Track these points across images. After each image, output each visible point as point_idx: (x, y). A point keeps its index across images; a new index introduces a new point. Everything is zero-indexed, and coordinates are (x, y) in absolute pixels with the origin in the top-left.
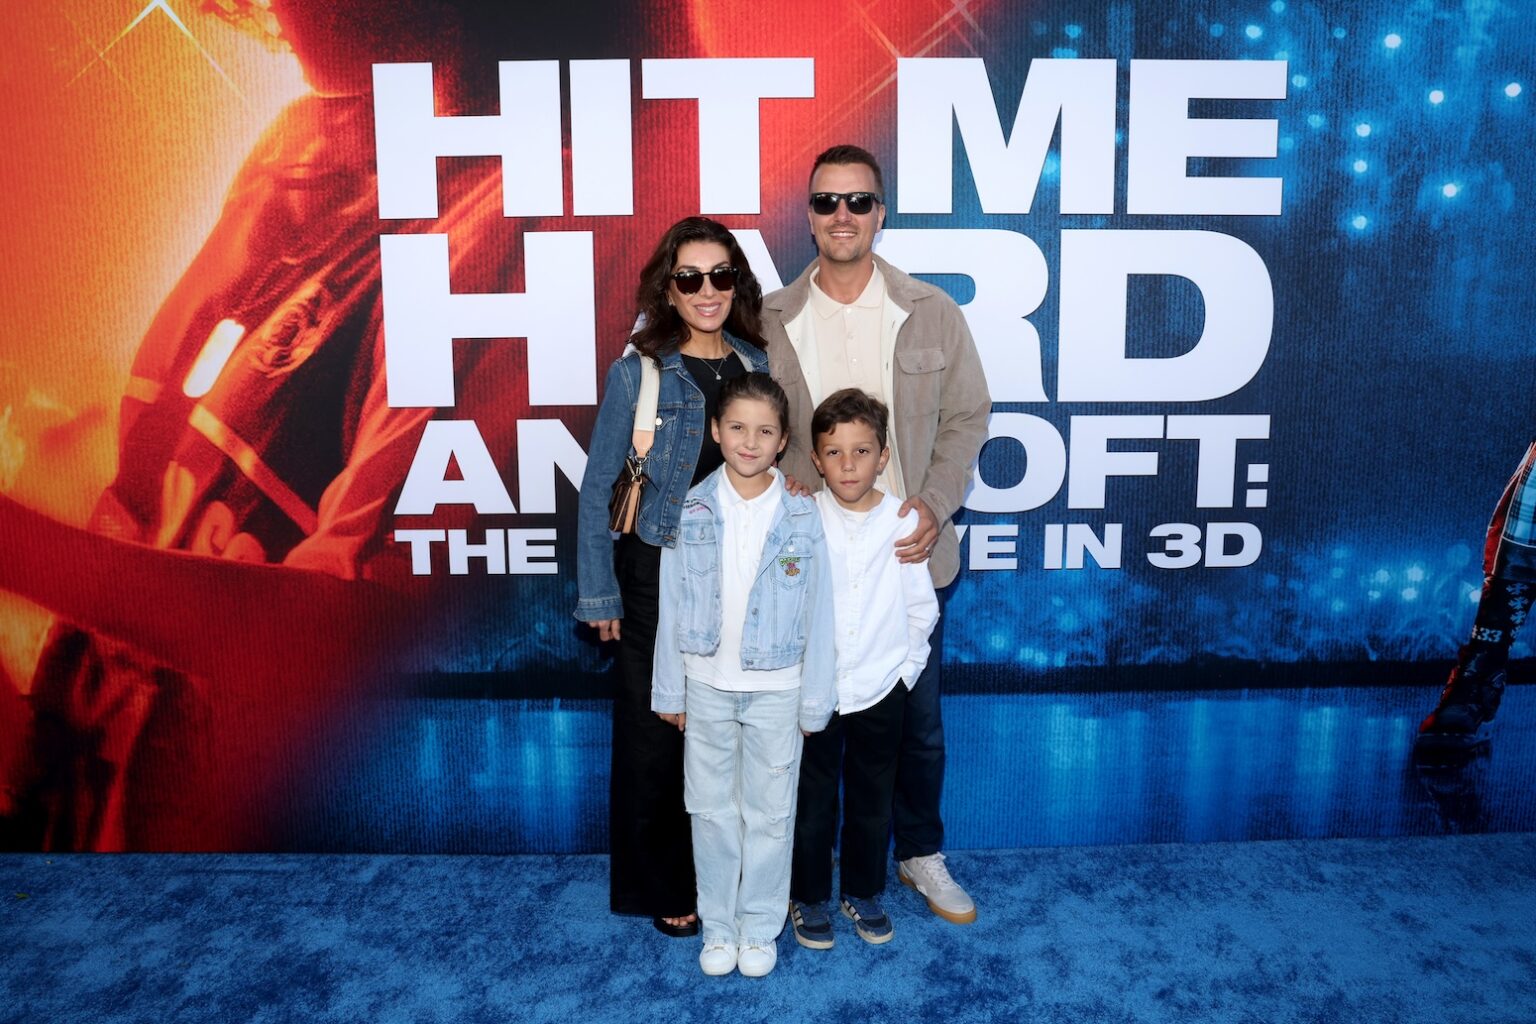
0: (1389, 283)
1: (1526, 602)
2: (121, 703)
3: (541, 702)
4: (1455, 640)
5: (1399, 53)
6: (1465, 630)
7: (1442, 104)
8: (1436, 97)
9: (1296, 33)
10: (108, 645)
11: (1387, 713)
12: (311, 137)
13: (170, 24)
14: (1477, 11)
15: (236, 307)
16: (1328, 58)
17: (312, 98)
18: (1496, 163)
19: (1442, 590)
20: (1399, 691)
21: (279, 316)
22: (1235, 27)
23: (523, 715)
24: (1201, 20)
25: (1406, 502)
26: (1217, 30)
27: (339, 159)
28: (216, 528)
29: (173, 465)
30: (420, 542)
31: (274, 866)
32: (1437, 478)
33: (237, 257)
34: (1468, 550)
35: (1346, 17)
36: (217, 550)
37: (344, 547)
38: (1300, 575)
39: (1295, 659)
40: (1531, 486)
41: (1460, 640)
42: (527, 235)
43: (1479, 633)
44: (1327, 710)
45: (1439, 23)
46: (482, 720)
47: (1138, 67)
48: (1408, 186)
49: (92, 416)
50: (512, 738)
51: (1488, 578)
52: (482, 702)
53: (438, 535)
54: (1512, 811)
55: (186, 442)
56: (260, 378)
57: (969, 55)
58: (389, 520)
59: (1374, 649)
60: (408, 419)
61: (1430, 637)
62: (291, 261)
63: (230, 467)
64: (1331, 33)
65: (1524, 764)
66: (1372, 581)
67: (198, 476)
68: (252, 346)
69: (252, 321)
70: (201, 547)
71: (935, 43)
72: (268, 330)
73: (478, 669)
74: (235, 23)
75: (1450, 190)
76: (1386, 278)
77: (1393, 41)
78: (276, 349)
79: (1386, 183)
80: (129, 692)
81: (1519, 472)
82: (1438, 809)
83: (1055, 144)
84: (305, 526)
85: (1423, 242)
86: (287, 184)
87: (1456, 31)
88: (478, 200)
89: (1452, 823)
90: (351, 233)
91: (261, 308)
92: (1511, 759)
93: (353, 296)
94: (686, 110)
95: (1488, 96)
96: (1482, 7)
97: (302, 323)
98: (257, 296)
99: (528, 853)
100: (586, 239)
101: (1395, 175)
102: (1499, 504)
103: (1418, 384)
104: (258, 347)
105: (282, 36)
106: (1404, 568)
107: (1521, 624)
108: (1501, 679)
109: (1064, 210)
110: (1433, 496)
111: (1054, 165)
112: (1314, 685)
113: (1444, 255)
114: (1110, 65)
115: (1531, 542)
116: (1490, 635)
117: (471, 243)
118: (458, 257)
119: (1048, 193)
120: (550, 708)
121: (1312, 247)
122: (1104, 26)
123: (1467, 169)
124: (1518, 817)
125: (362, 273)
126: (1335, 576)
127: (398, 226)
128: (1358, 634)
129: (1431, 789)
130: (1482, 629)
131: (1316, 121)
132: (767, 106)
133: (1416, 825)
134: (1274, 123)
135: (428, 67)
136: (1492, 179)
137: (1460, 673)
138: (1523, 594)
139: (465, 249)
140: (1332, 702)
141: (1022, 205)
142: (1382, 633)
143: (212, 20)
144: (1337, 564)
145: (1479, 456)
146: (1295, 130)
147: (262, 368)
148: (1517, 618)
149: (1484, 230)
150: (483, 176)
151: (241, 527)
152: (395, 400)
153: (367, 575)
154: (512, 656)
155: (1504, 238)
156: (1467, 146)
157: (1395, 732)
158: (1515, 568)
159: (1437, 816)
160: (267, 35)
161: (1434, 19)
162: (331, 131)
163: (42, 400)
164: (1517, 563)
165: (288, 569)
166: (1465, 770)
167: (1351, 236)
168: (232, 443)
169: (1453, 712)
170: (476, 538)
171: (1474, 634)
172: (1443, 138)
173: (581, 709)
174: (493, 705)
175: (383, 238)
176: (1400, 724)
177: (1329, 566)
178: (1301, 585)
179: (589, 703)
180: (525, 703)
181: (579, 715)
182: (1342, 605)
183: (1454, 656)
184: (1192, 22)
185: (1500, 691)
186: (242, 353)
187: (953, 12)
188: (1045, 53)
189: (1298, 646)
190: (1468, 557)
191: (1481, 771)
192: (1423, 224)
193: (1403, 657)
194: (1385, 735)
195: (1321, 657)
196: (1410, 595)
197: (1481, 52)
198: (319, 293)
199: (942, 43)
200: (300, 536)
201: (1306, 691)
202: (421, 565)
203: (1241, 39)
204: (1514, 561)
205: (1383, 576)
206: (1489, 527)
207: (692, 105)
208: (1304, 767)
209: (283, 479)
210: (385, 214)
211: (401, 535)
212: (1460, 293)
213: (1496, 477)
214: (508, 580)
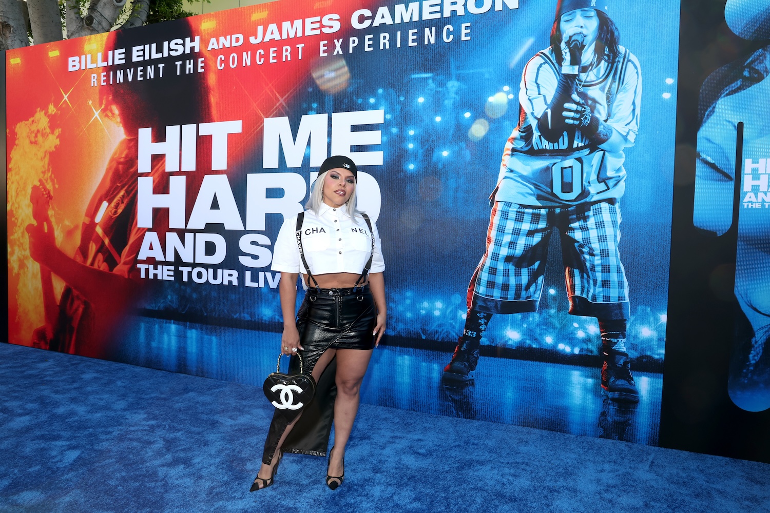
0: (423, 189)
1: (486, 321)
2: (77, 310)
3: (168, 321)
4: (457, 334)
5: (423, 104)
6: (460, 330)
7: (441, 122)
8: (438, 119)
9: (386, 100)
10: (75, 292)
11: (430, 361)
12: (125, 150)
13: (98, 121)
14: (452, 87)
15: (107, 198)
16: (398, 107)
17: (126, 139)
18: (463, 143)
19: (450, 313)
20: (435, 353)
21: (115, 200)
22: (366, 100)
23: (164, 324)
24: (354, 98)
25: (434, 275)
26: (360, 101)
27: (130, 156)
28: (99, 261)
29: (92, 241)
30: (142, 267)
31: (103, 363)
32: (446, 266)
33: (108, 184)
34: (460, 297)
35: (404, 92)
36: (99, 267)
37: (125, 268)
38: (394, 302)
39: (393, 335)
40: (485, 272)
41: (459, 334)
42: (170, 177)
43: (466, 332)
44: (406, 357)
45: (437, 92)
46: (154, 325)
47: (334, 115)
48: (429, 153)
49: (76, 227)
50: (161, 332)
51: (469, 309)
52: (155, 319)
53: (146, 266)
54: (485, 412)
55: (95, 235)
56: (110, 217)
57: (284, 116)
58: (136, 261)
59: (424, 334)
60: (142, 231)
61: (446, 332)
62: (119, 185)
63: (103, 242)
64: (399, 99)
65: (489, 391)
66: (422, 306)
67: (96, 245)
68: (110, 209)
69: (110, 202)
70: (96, 266)
71: (274, 113)
72: (113, 204)
73: (154, 309)
74: (111, 119)
75: (445, 154)
76: (422, 188)
77: (421, 100)
78: (114, 210)
79: (420, 151)
80: (78, 307)
81: (480, 265)
82: (454, 406)
83: (309, 144)
84: (118, 262)
85: (436, 174)
86: (119, 163)
87: (444, 95)
88: (160, 167)
89: (460, 413)
90: (132, 177)
91: (112, 198)
92: (484, 389)
93: (131, 195)
94: (209, 138)
95: (457, 119)
96: (453, 85)
97: (120, 202)
98: (111, 195)
99: (164, 370)
100: (184, 177)
101: (424, 148)
102: (472, 279)
103: (436, 229)
104: (111, 209)
105: (120, 122)
106: (434, 302)
107: (484, 330)
108: (477, 353)
109: (311, 165)
110: (444, 274)
111: (308, 150)
112: (401, 346)
113: (444, 178)
114: (326, 115)
115: (486, 295)
116: (471, 334)
117: (158, 179)
118: (155, 183)
119: (306, 160)
120: (171, 323)
121: (394, 176)
122: (324, 103)
123: (451, 145)
124: (488, 415)
125: (134, 188)
126: (407, 303)
127: (143, 175)
128: (417, 327)
129: (451, 397)
130: (468, 331)
131: (394, 130)
132: (230, 136)
133: (444, 412)
134: (380, 131)
135: (151, 128)
136: (461, 149)
137: (459, 348)
138: (484, 317)
139: (156, 181)
140: (408, 354)
141: (299, 164)
142: (427, 328)
143: (107, 119)
144: (408, 298)
145: (462, 258)
146: (387, 134)
147: (111, 215)
148: (483, 327)
149: (459, 168)
150: (161, 160)
151: (105, 261)
152: (139, 226)
153: (130, 277)
154: (162, 305)
155: (468, 171)
156: (451, 136)
157: (435, 370)
158: (480, 306)
159: (453, 409)
160: (117, 122)
161: (436, 91)
162: (129, 148)
163: (67, 223)
164: (481, 304)
165: (114, 274)
166: (464, 390)
167: (408, 172)
168: (104, 236)
169: (457, 364)
170: (155, 268)
171: (464, 332)
172: (441, 134)
173: (178, 324)
174: (157, 320)
175: (139, 178)
176: (436, 367)
177: (405, 298)
178: (394, 306)
179: (180, 322)
180: (165, 321)
181: (177, 326)
182: (410, 315)
183: (457, 341)
184: (352, 99)
185: (477, 358)
186: (107, 211)
187: (280, 102)
188: (306, 114)
189: (394, 329)
190: (460, 300)
191: (471, 392)
192: (435, 166)
193: (435, 339)
194: (430, 371)
195: (403, 335)
196: (437, 313)
197: (454, 102)
198: (124, 194)
199: (276, 113)
200: (118, 264)
201: (398, 348)
202: (143, 276)
203: (368, 103)
204: (480, 303)
205: (426, 304)
206: (468, 288)
207: (211, 136)
208: (399, 379)
209: (114, 247)
210: (139, 172)
211: (139, 266)
212: (451, 193)
213: (470, 267)
214: (162, 281)
